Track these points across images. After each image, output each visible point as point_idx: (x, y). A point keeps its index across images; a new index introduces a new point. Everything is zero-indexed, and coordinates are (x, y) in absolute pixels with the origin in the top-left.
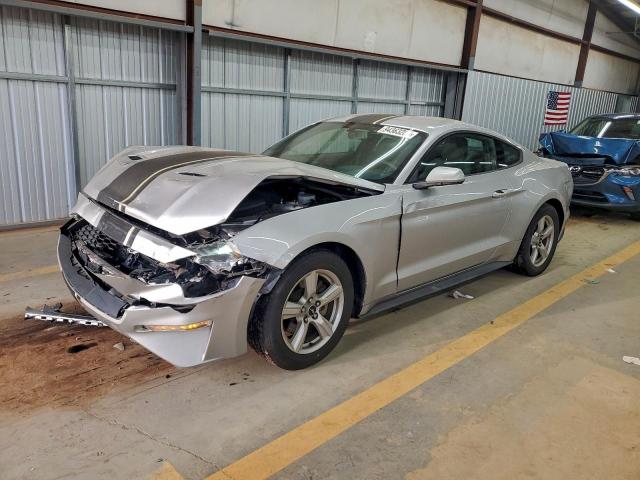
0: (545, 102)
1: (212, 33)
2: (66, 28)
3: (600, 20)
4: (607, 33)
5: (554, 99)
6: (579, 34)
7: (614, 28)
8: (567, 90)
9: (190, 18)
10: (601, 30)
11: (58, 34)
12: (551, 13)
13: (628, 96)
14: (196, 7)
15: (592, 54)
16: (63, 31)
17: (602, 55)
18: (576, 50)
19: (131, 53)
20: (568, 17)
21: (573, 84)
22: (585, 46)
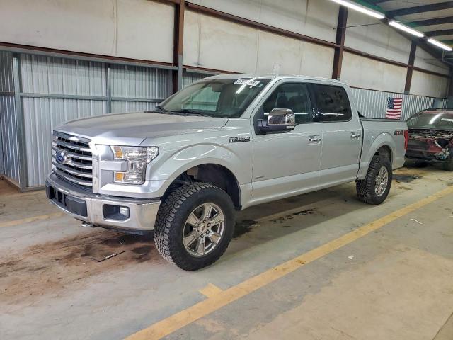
0: (386, 104)
1: (188, 70)
2: (109, 69)
3: (419, 51)
4: (424, 59)
5: (391, 103)
6: (406, 61)
7: (428, 56)
8: (400, 96)
9: (176, 62)
10: (420, 58)
11: (104, 73)
12: (387, 48)
13: (441, 99)
14: (180, 56)
15: (415, 73)
16: (106, 71)
17: (422, 73)
18: (405, 70)
19: (141, 82)
20: (398, 50)
21: (403, 92)
22: (410, 68)
